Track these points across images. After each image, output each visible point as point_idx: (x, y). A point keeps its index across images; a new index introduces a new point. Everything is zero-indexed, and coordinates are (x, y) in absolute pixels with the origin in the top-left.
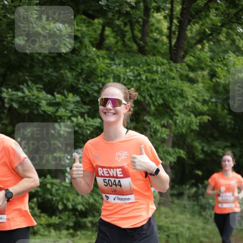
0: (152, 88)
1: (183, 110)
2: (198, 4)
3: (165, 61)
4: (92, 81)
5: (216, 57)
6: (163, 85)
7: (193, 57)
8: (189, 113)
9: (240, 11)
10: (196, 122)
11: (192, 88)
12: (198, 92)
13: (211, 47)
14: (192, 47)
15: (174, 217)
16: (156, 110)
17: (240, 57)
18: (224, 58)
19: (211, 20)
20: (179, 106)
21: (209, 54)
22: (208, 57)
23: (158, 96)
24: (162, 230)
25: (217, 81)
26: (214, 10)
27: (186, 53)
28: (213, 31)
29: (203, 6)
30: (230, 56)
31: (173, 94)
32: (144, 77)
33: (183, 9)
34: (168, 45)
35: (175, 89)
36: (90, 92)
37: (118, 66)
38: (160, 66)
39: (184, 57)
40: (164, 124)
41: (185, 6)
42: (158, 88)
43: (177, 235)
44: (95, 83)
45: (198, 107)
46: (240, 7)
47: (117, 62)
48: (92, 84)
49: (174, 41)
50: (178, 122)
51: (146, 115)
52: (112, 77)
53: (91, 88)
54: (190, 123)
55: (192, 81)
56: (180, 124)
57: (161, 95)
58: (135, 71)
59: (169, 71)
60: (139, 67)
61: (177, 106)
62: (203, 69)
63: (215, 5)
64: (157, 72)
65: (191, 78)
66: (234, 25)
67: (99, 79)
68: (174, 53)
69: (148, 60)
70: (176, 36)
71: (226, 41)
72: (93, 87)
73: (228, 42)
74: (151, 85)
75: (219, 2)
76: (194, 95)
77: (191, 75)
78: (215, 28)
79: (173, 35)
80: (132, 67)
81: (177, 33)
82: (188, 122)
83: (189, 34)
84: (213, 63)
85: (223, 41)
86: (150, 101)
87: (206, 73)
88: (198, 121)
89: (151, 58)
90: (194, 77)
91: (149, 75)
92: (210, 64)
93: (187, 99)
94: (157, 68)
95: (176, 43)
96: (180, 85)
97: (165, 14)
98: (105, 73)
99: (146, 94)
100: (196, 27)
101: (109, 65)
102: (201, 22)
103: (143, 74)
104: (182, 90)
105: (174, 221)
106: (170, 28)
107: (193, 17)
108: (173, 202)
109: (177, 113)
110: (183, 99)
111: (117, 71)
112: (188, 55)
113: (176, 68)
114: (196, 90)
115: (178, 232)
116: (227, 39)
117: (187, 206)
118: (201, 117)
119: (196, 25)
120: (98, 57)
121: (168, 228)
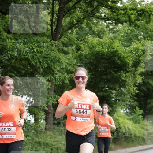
0: (40, 57)
1: (60, 70)
2: (69, 5)
3: (49, 40)
4: (4, 54)
5: (80, 38)
6: (47, 55)
7: (66, 38)
8: (63, 72)
9: (94, 9)
10: (68, 78)
11: (65, 57)
12: (69, 59)
13: (77, 31)
14: (65, 32)
15: (55, 138)
16: (44, 71)
17: (95, 38)
18: (85, 39)
19: (77, 15)
20: (57, 68)
21: (76, 36)
22: (75, 38)
23: (45, 62)
24: (48, 146)
25: (81, 53)
26: (78, 8)
27: (62, 35)
28: (78, 21)
29: (72, 6)
30: (88, 37)
31: (53, 61)
32: (35, 50)
33: (59, 8)
34: (51, 31)
35: (55, 58)
36: (3, 61)
37: (20, 44)
38: (46, 43)
39: (60, 38)
40: (48, 79)
41: (61, 7)
42: (44, 57)
43: (57, 149)
44: (6, 54)
45: (69, 68)
46: (95, 7)
47: (19, 41)
48: (4, 55)
49: (54, 28)
50: (57, 78)
51: (37, 74)
52: (16, 51)
53: (3, 58)
54: (64, 79)
55: (66, 53)
56: (58, 79)
57: (47, 61)
58: (30, 47)
59: (51, 46)
60: (33, 44)
61: (56, 68)
62: (72, 45)
63: (80, 6)
64: (43, 46)
65: (65, 51)
66: (91, 18)
67: (9, 52)
68: (54, 35)
69: (38, 40)
70: (56, 25)
71: (86, 28)
72: (5, 57)
73: (88, 29)
74: (40, 55)
75: (82, 3)
76: (66, 61)
77: (65, 49)
78: (79, 20)
79: (53, 25)
80: (28, 44)
81: (56, 23)
82: (63, 78)
83: (63, 23)
84: (78, 41)
85: (85, 28)
86: (40, 65)
87: (74, 47)
88: (69, 77)
89: (40, 38)
90: (67, 50)
91: (38, 49)
92: (76, 42)
93: (62, 63)
94: (44, 44)
95: (55, 29)
96: (58, 55)
97: (49, 11)
98: (12, 48)
99: (37, 61)
100: (68, 20)
101: (14, 43)
102: (71, 16)
103: (35, 48)
104: (59, 58)
105: (55, 140)
106: (52, 20)
107: (66, 13)
108: (54, 128)
109: (56, 72)
110: (60, 64)
111: (19, 47)
112: (63, 37)
113: (55, 44)
114: (68, 58)
115: (58, 147)
116: (87, 26)
117: (63, 131)
118: (71, 74)
119: (68, 18)
120: (8, 38)
121: (52, 144)
